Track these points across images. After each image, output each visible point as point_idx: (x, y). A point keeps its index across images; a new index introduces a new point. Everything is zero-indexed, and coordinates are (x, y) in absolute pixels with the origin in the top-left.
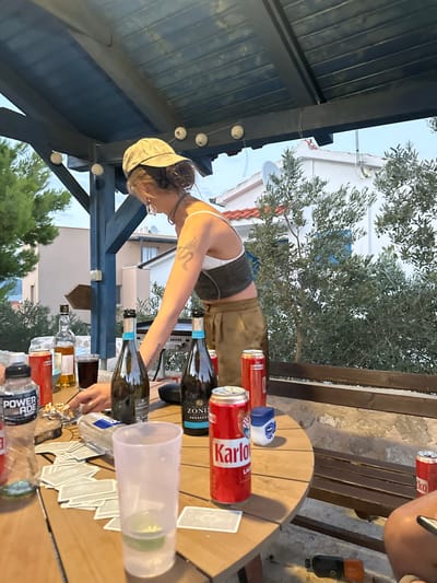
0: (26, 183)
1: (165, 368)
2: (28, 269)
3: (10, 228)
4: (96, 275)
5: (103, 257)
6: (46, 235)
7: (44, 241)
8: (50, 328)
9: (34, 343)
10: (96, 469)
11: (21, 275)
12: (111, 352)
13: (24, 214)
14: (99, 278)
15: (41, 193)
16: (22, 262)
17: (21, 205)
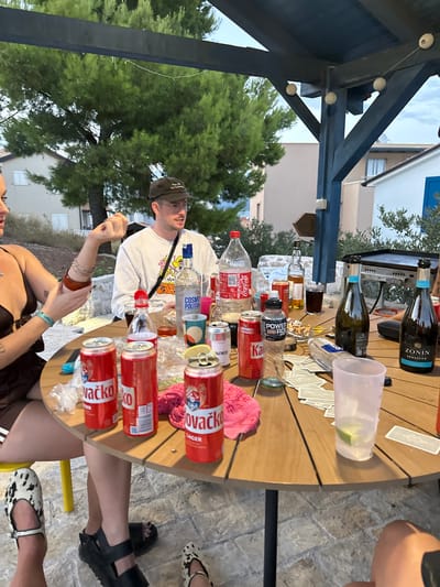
0: (257, 104)
1: (384, 299)
2: (256, 188)
3: (243, 152)
4: (321, 203)
5: (329, 186)
6: (272, 155)
7: (271, 162)
8: (273, 244)
9: (262, 260)
10: (324, 382)
11: (251, 195)
12: (331, 278)
13: (256, 136)
14: (324, 207)
15: (270, 112)
16: (252, 183)
17: (254, 128)
